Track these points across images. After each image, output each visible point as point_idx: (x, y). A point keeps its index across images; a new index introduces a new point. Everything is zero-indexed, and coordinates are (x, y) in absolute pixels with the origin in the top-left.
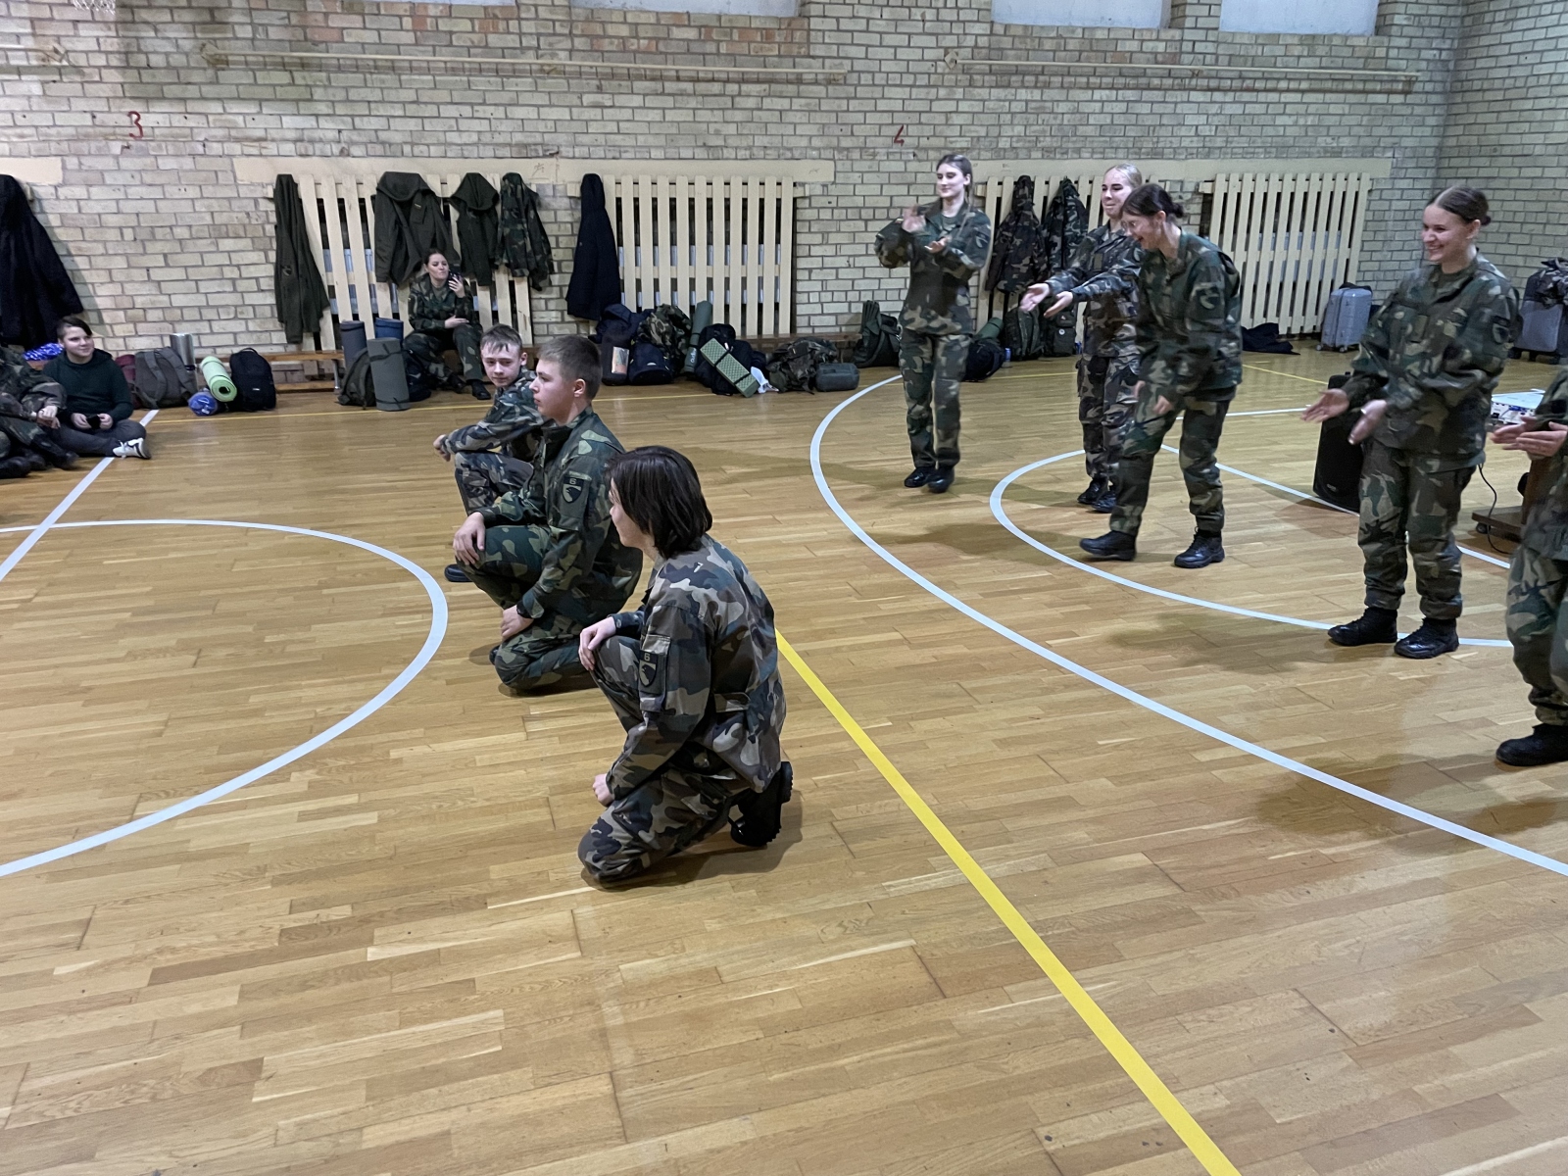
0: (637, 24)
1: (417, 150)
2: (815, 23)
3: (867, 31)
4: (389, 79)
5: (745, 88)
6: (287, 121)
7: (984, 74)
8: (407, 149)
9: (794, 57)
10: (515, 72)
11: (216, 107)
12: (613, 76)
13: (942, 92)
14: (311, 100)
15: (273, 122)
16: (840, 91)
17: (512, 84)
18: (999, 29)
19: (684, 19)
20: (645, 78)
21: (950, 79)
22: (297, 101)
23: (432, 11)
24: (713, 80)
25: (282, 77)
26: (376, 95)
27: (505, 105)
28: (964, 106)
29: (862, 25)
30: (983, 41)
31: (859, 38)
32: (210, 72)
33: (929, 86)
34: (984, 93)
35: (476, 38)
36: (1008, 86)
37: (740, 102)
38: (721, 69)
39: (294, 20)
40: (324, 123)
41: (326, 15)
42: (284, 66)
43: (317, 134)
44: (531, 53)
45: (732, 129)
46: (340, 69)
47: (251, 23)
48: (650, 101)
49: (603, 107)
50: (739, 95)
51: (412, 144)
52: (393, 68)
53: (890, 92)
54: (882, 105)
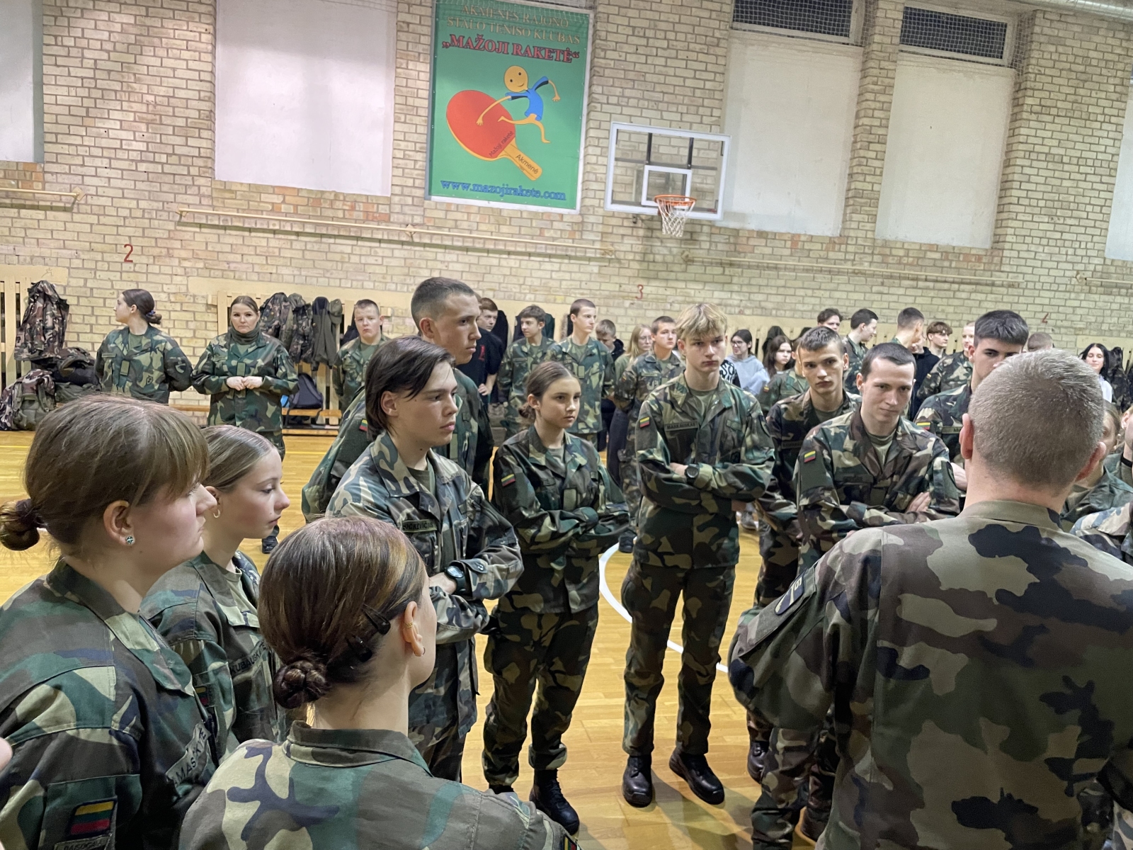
0: (908, 250)
1: (779, 313)
2: (1006, 253)
3: (1035, 259)
4: (773, 273)
5: (962, 287)
6: (716, 294)
7: (1097, 286)
8: (774, 312)
9: (992, 271)
10: (839, 273)
11: (682, 285)
12: (891, 277)
13: (1073, 296)
14: (731, 283)
15: (708, 294)
16: (1015, 291)
17: (838, 279)
18: (1108, 262)
19: (934, 248)
20: (908, 279)
21: (1077, 288)
22: (724, 283)
23: (803, 238)
24: (945, 282)
25: (719, 270)
26: (764, 282)
27: (831, 290)
28: (1084, 304)
29: (1032, 255)
30: (1099, 268)
31: (1030, 263)
32: (684, 266)
33: (1066, 291)
34: (1096, 297)
35: (822, 254)
36: (1110, 294)
37: (958, 295)
38: (951, 276)
39: (732, 240)
40: (734, 296)
41: (748, 238)
42: (721, 264)
43: (730, 302)
44: (850, 263)
45: (951, 309)
46: (749, 267)
47: (710, 241)
48: (910, 292)
49: (882, 293)
50: (959, 290)
51: (777, 309)
52: (776, 268)
53: (1042, 293)
54: (1038, 301)
